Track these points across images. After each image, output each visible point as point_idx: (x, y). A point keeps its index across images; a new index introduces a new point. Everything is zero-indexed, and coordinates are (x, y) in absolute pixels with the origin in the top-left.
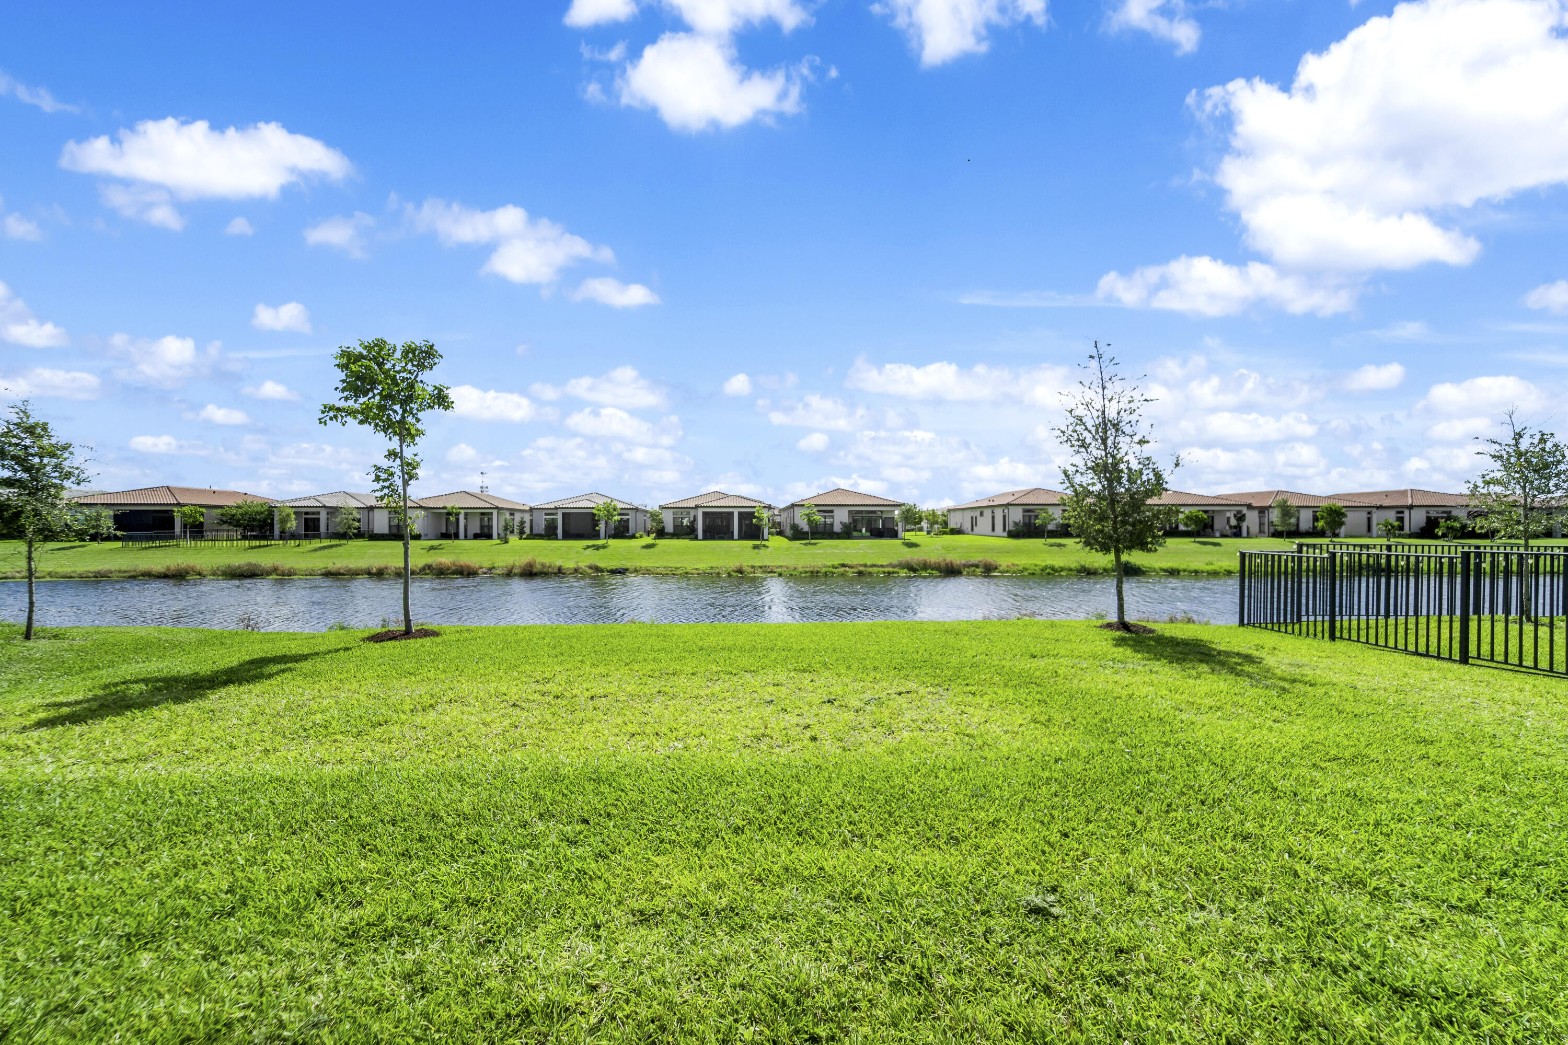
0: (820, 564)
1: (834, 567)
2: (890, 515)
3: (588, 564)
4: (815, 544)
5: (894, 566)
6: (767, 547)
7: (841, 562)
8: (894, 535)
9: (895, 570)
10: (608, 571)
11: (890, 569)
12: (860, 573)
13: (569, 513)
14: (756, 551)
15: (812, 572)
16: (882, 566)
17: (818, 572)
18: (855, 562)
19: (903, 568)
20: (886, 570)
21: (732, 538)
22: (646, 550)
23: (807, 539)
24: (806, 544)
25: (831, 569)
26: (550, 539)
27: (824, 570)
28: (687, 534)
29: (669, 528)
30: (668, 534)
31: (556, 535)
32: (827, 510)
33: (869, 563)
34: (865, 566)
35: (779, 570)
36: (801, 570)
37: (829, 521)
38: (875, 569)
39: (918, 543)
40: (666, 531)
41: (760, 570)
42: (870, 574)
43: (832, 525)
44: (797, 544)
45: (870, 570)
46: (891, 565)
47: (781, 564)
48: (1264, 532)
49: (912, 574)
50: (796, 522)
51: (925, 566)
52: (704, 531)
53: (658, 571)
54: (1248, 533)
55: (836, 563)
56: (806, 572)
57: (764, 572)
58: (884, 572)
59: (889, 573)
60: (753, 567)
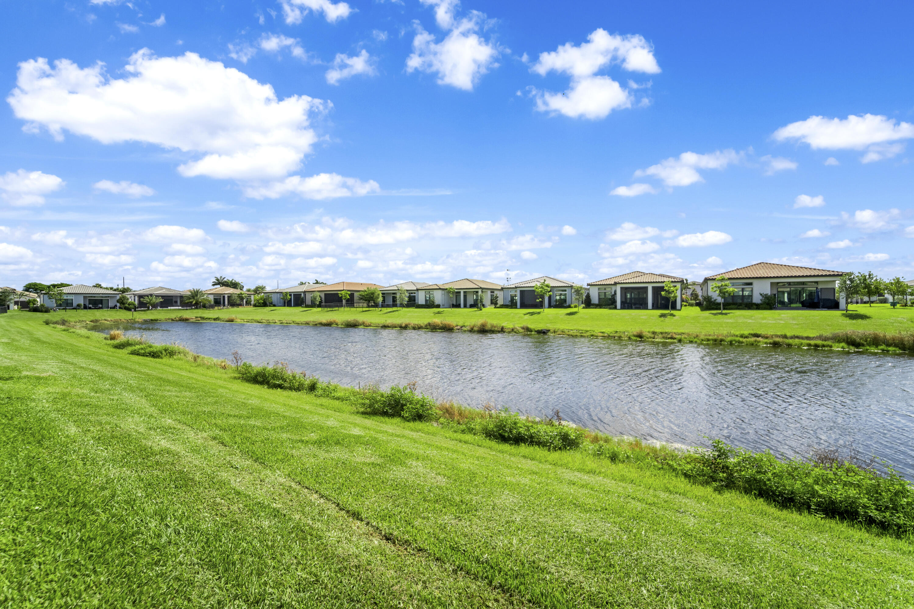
0: (725, 333)
1: (742, 336)
2: (830, 286)
3: (522, 326)
4: (726, 314)
5: (826, 339)
6: (674, 316)
7: (752, 332)
8: (834, 305)
9: (825, 343)
10: (536, 331)
11: (819, 342)
12: (776, 345)
13: (524, 291)
14: (662, 319)
16: (808, 338)
17: (722, 340)
18: (770, 333)
19: (839, 342)
20: (812, 342)
21: (643, 308)
22: (568, 316)
23: (720, 309)
24: (717, 314)
25: (737, 339)
26: (511, 308)
27: (729, 339)
28: (608, 305)
29: (595, 299)
30: (592, 305)
31: (517, 305)
32: (748, 282)
33: (789, 334)
34: (785, 337)
35: (678, 337)
36: (702, 337)
37: (747, 292)
38: (797, 341)
39: (868, 314)
40: (592, 302)
41: (660, 336)
42: (789, 346)
43: (751, 296)
44: (707, 313)
45: (790, 341)
46: (820, 337)
47: (683, 331)
49: (853, 349)
50: (710, 294)
51: (876, 341)
52: (622, 303)
53: (571, 333)
55: (746, 333)
56: (708, 340)
57: (663, 337)
58: (809, 345)
59: (816, 346)
60: (654, 333)
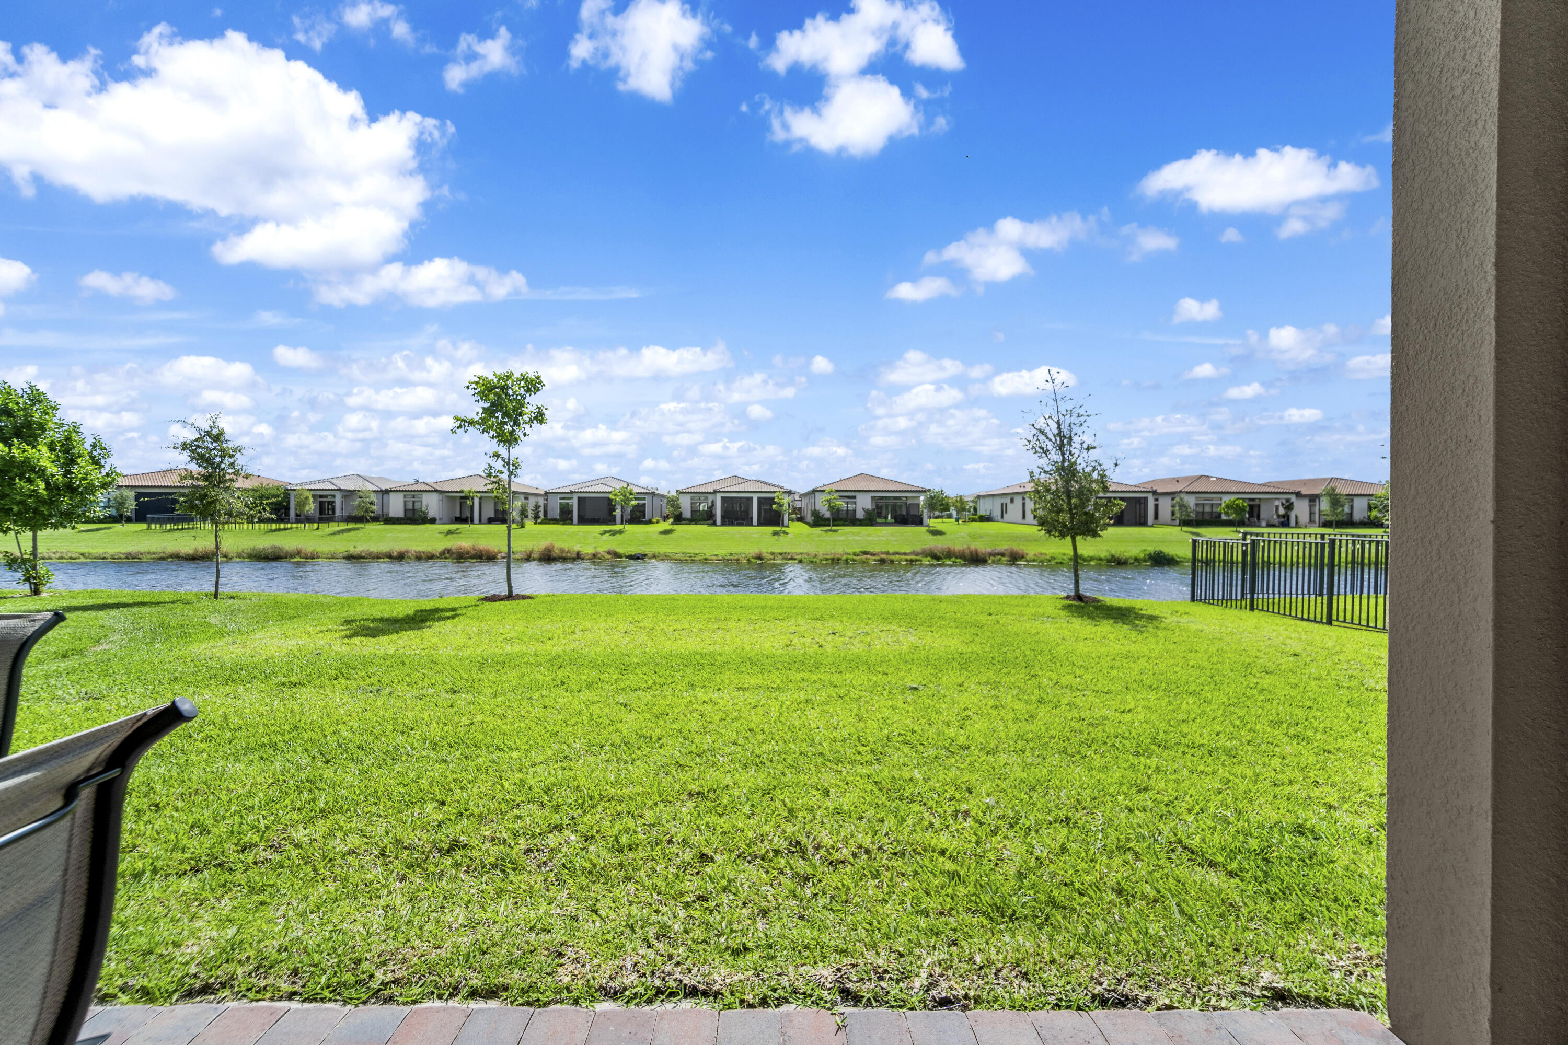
0: (840, 551)
1: (855, 554)
2: (915, 502)
3: (606, 550)
4: (836, 531)
5: (917, 554)
6: (787, 534)
7: (863, 549)
8: (918, 521)
9: (918, 558)
10: (627, 557)
11: (913, 557)
12: (882, 561)
13: (585, 498)
14: (776, 537)
15: (833, 559)
16: (905, 554)
17: (839, 559)
18: (877, 550)
19: (926, 556)
20: (909, 557)
21: (751, 524)
22: (663, 536)
23: (829, 525)
24: (826, 531)
25: (851, 557)
26: (565, 524)
27: (844, 557)
28: (707, 520)
29: (687, 514)
30: (685, 519)
31: (571, 519)
32: (849, 496)
33: (891, 551)
34: (888, 553)
35: (799, 557)
36: (821, 557)
37: (851, 507)
38: (897, 557)
39: (943, 530)
40: (684, 516)
41: (780, 557)
42: (892, 561)
43: (855, 511)
44: (818, 530)
45: (893, 557)
46: (914, 553)
47: (801, 551)
48: (1314, 522)
49: (935, 562)
50: (817, 508)
51: (949, 554)
52: (723, 517)
53: (677, 556)
54: (1297, 523)
55: (857, 550)
56: (827, 560)
57: (784, 559)
58: (906, 560)
59: (912, 561)
60: (773, 554)
